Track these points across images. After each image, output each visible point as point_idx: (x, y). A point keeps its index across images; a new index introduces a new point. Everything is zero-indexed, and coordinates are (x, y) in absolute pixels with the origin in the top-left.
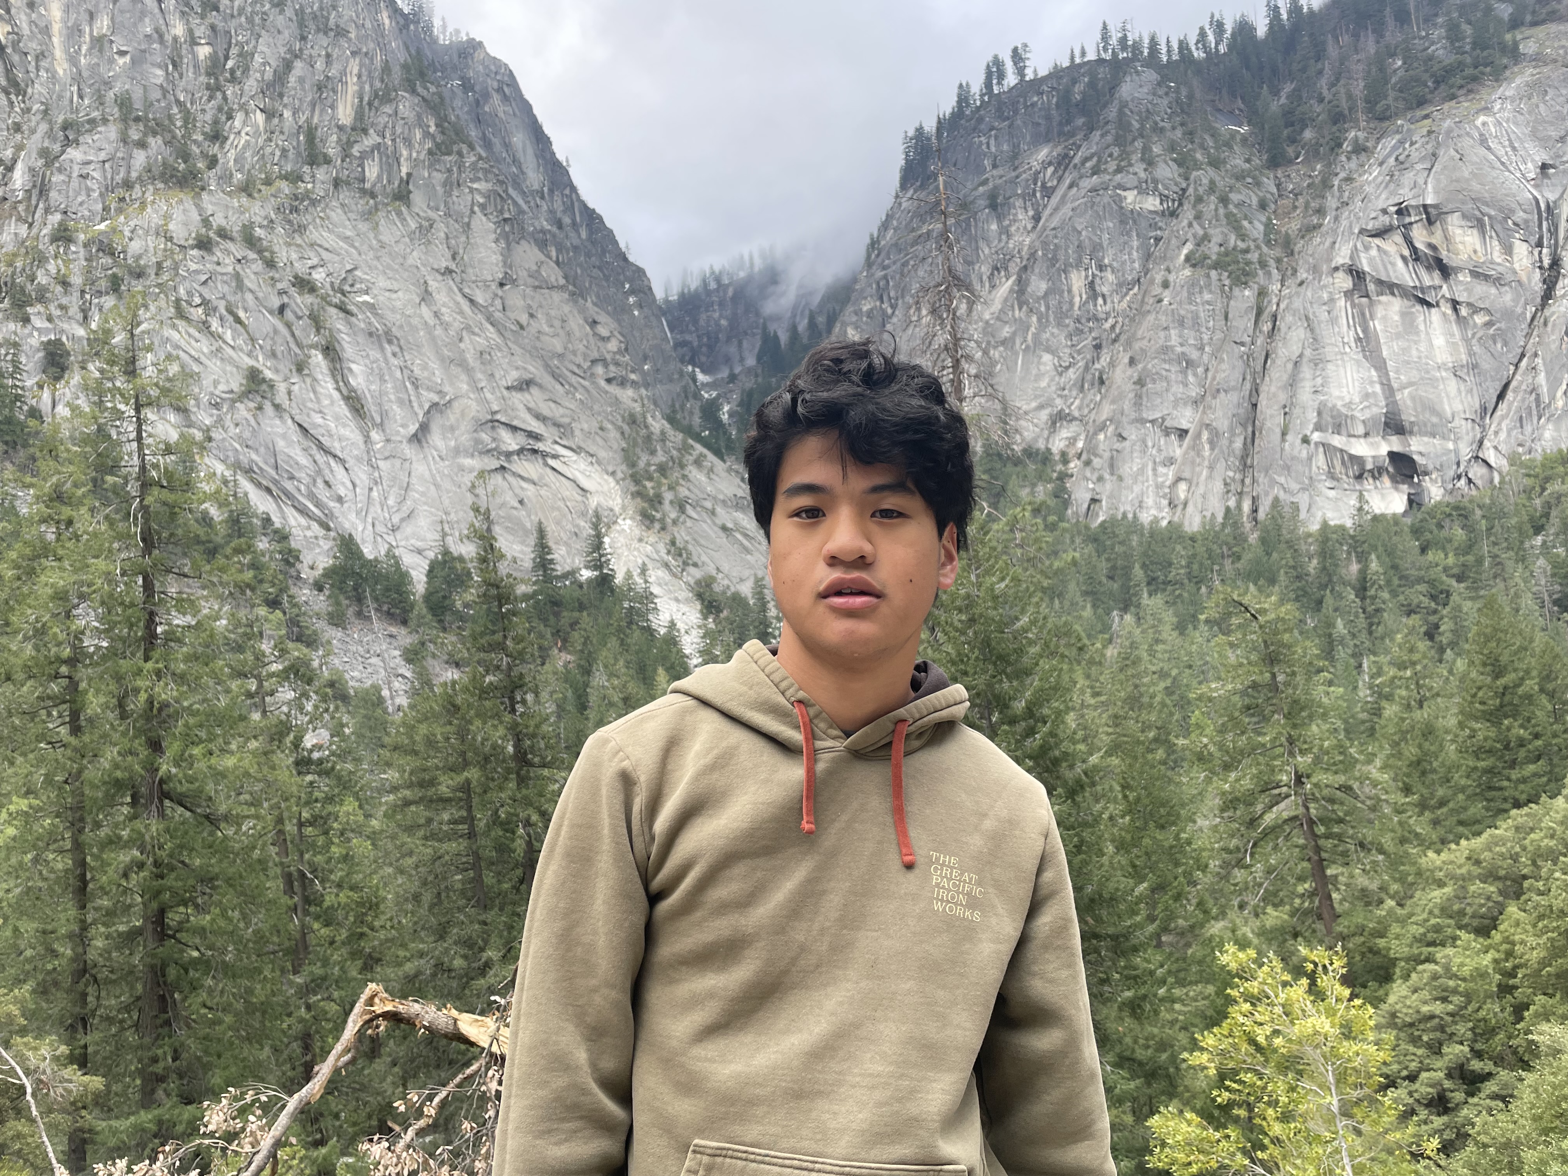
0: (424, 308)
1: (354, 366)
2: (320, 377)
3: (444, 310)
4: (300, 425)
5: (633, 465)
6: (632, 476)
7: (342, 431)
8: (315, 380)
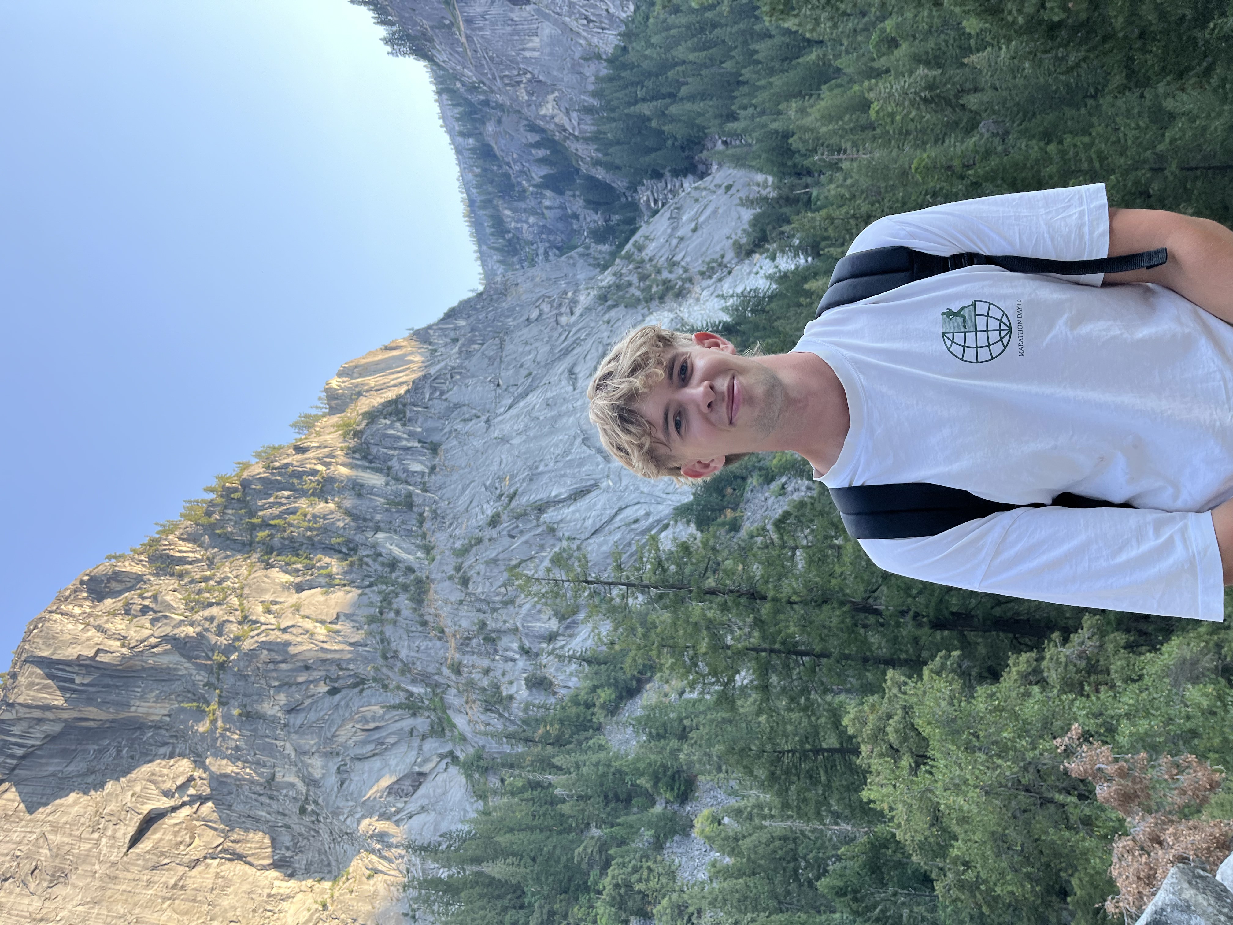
0: (514, 442)
1: (553, 494)
2: (559, 517)
3: (515, 428)
4: (593, 534)
5: (639, 300)
6: (647, 302)
7: (599, 507)
8: (561, 521)
